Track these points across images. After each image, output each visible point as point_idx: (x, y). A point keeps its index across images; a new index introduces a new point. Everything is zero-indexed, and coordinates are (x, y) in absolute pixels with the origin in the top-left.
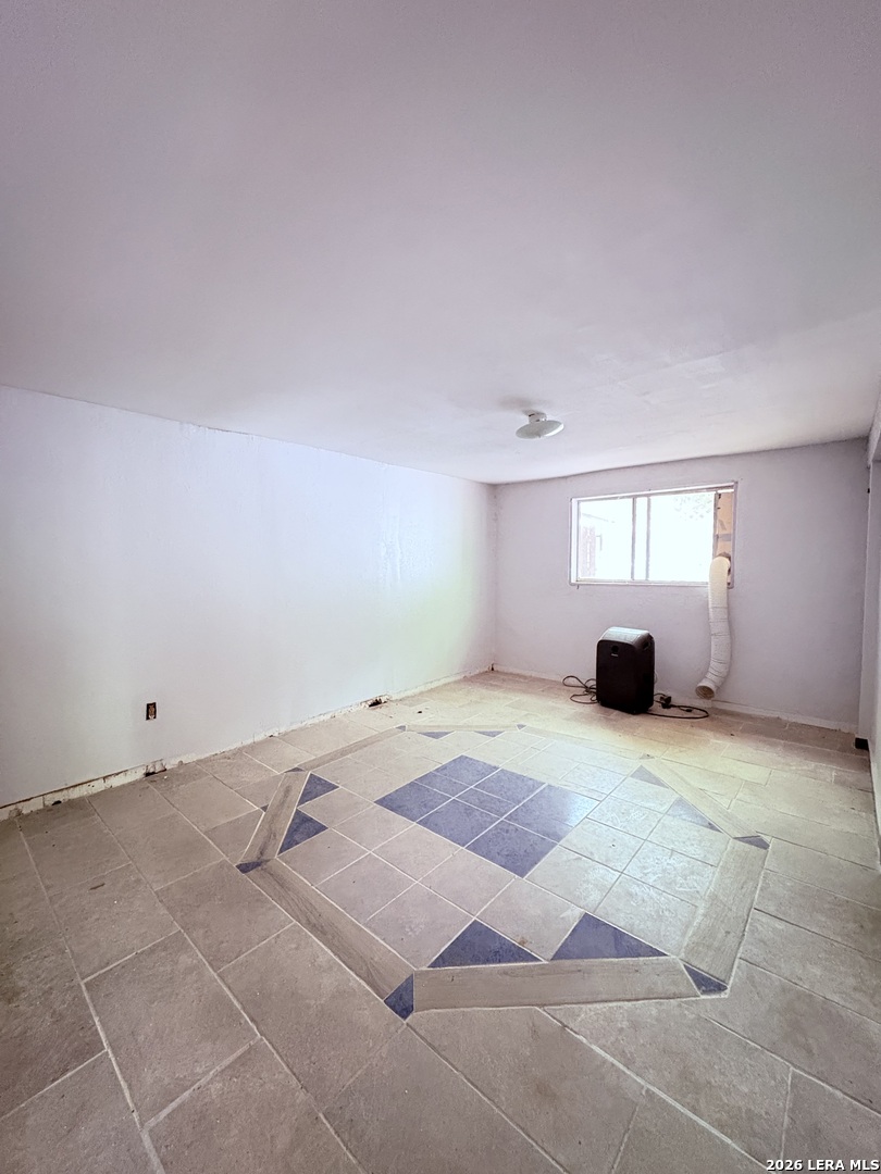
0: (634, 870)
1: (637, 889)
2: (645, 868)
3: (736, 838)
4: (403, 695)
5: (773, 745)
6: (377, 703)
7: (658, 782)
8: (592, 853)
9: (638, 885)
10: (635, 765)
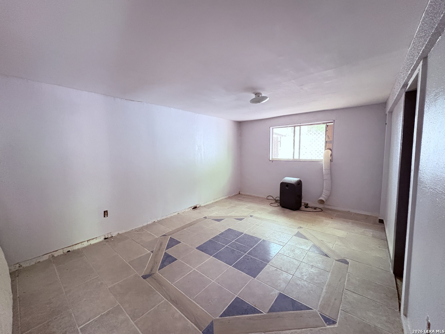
0: (298, 274)
1: (300, 282)
2: (302, 273)
3: (336, 260)
4: (205, 204)
5: (347, 222)
6: (195, 208)
7: (305, 238)
8: (281, 268)
9: (300, 280)
10: (296, 231)
